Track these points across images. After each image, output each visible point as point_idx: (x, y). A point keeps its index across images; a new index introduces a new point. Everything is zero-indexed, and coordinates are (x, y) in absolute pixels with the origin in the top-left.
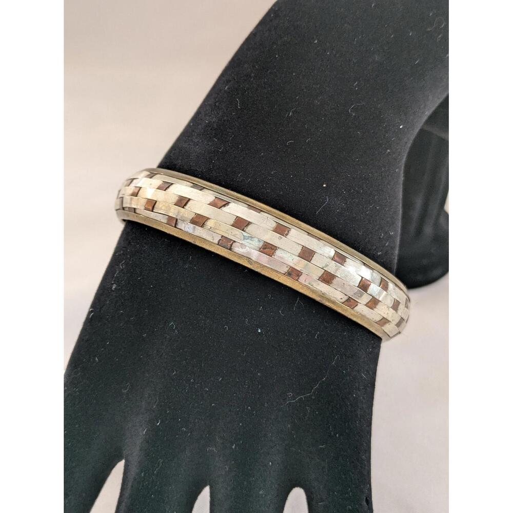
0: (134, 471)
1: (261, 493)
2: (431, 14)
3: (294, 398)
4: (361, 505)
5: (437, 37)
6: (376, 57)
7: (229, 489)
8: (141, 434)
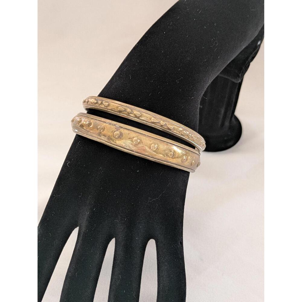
0: (84, 229)
1: (137, 238)
2: (212, 40)
3: (151, 200)
4: (178, 244)
5: (214, 49)
6: (188, 58)
7: (123, 237)
8: (87, 214)
